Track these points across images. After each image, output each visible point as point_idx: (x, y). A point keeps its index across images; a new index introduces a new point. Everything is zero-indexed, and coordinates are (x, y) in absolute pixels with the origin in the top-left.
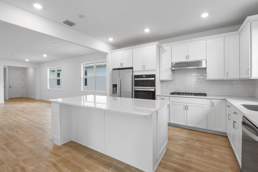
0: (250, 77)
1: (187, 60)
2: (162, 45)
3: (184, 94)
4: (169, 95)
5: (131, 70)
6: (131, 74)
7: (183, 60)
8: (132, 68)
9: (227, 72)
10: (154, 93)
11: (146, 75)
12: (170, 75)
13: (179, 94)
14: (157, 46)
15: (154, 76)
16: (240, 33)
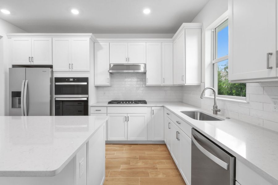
0: (184, 83)
1: (127, 63)
2: (98, 39)
3: (124, 103)
4: (107, 105)
5: (49, 69)
6: (50, 76)
7: (123, 61)
8: (51, 67)
9: (164, 78)
10: (86, 102)
11: (74, 78)
12: (108, 79)
13: (118, 102)
14: (90, 39)
15: (86, 80)
16: (173, 40)
